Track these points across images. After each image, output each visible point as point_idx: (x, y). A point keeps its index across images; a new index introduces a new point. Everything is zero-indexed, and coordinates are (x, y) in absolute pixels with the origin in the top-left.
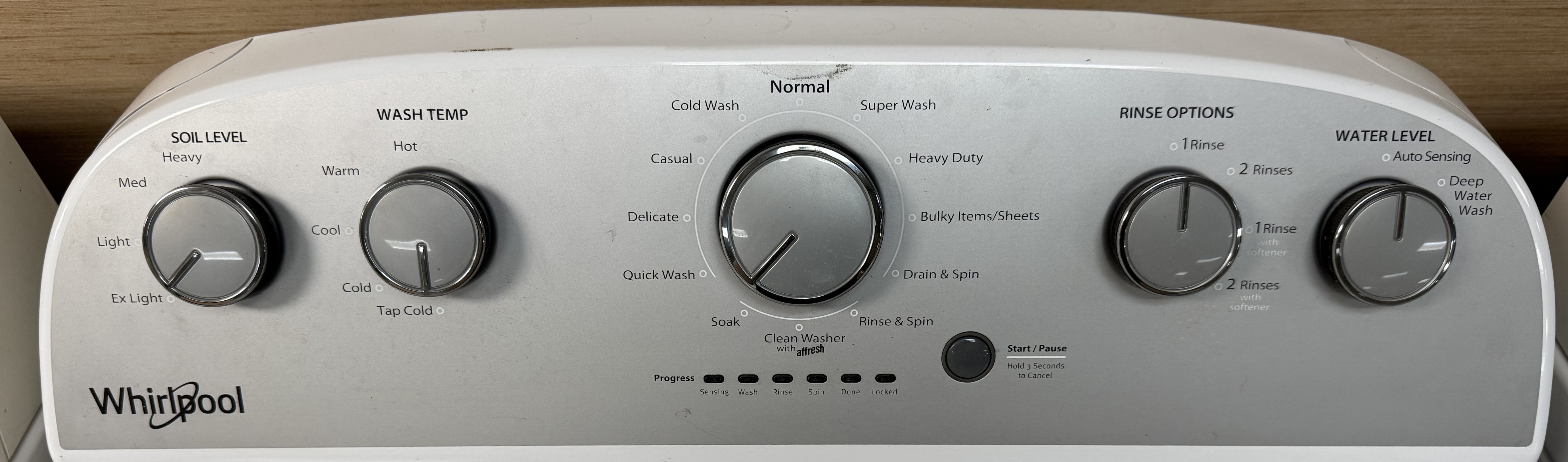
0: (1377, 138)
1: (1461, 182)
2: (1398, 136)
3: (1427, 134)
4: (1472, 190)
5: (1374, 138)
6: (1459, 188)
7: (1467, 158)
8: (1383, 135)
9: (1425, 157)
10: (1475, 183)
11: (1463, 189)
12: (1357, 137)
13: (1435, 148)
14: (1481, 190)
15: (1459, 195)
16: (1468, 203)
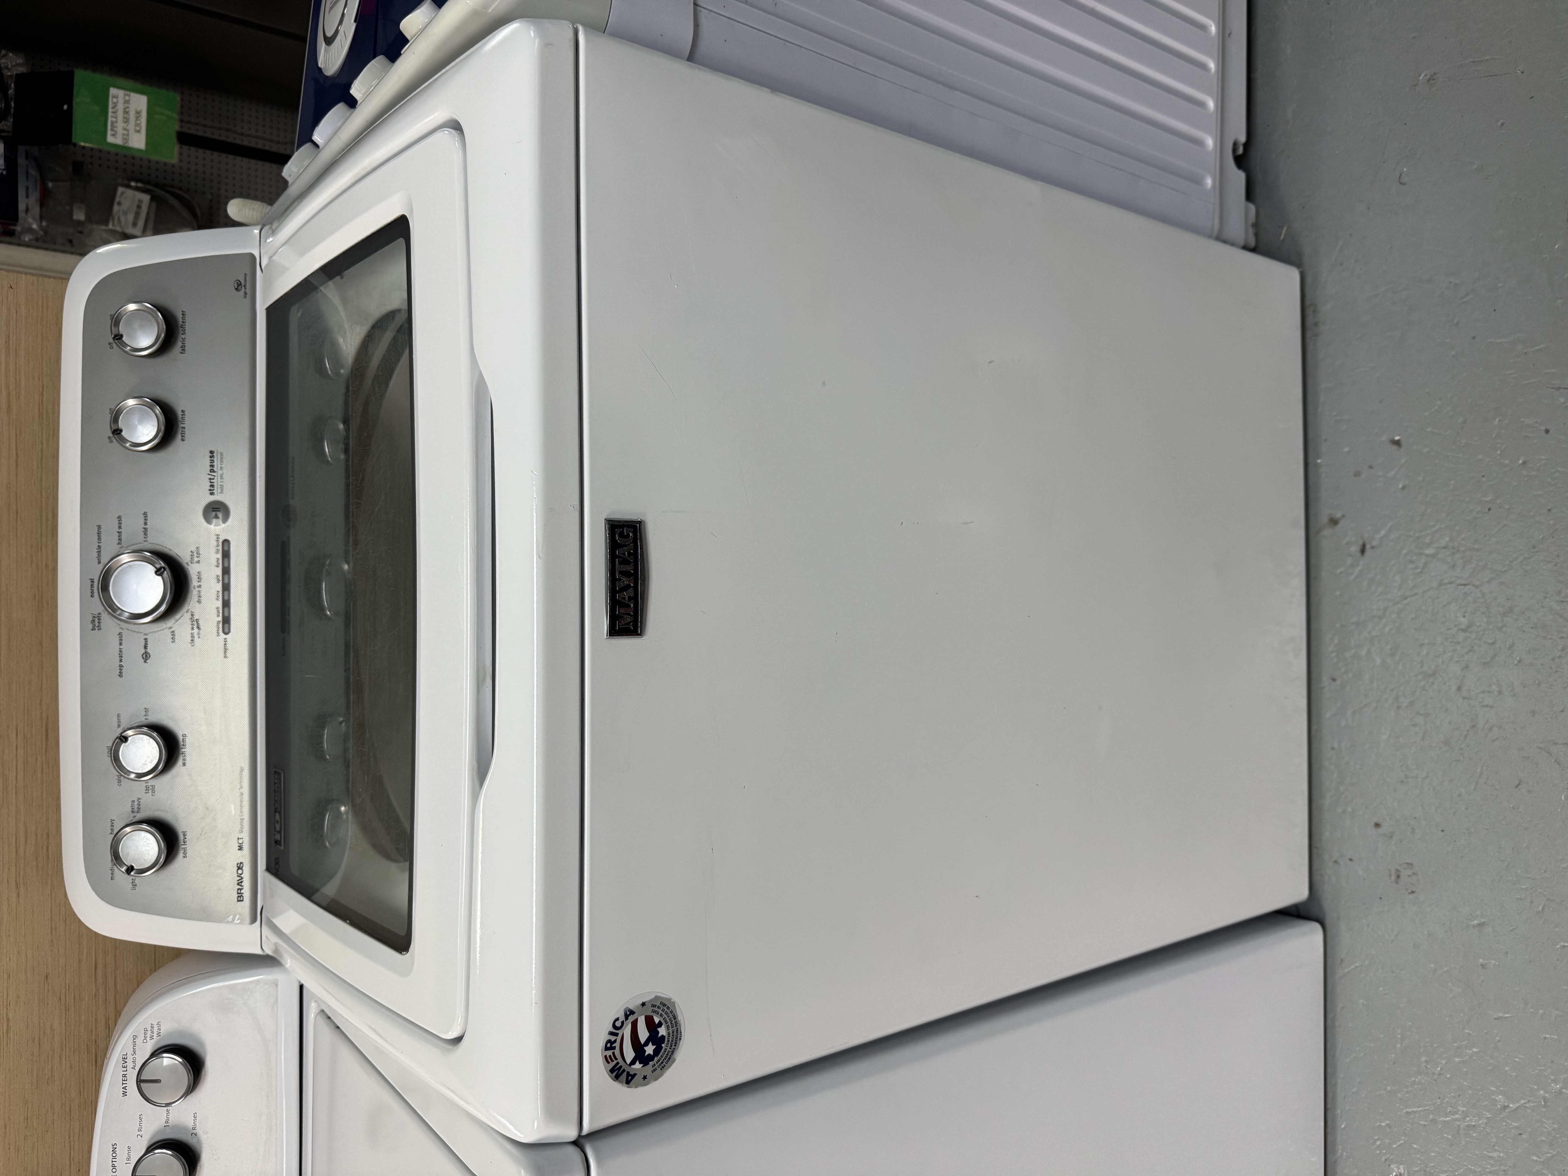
0: (126, 1078)
1: (145, 1038)
2: (125, 1069)
3: (124, 1056)
4: (149, 1033)
5: (126, 1080)
6: (148, 1039)
7: (134, 1037)
8: (124, 1076)
9: (134, 1056)
10: (146, 1032)
11: (149, 1036)
12: (125, 1087)
13: (130, 1052)
14: (149, 1029)
15: (152, 1038)
16: (155, 1033)
